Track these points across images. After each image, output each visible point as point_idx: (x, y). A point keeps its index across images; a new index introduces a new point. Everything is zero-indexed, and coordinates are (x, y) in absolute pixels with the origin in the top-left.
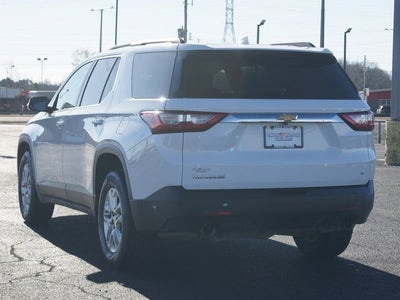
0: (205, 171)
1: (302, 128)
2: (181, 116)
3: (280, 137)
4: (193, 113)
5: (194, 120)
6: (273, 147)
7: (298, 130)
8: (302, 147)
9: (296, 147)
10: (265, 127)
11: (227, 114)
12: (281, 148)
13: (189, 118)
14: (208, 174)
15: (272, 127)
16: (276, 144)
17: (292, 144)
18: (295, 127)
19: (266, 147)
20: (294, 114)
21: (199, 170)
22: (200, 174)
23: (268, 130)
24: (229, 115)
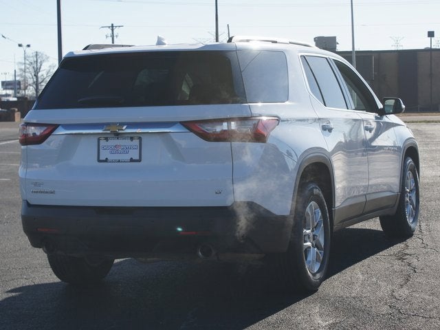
0: (40, 185)
1: (140, 139)
3: (116, 149)
5: (38, 132)
6: (106, 160)
7: (136, 142)
8: (139, 160)
9: (132, 160)
10: (99, 140)
11: (58, 125)
12: (116, 161)
14: (41, 188)
15: (107, 139)
16: (111, 157)
17: (127, 157)
18: (132, 139)
19: (99, 161)
21: (36, 184)
22: (36, 189)
23: (103, 143)
24: (60, 127)
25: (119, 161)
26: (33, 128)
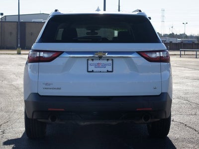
0: (50, 85)
1: (112, 60)
2: (38, 53)
3: (98, 65)
4: (44, 51)
5: (46, 55)
6: (93, 71)
7: (110, 62)
8: (112, 72)
9: (108, 71)
10: (88, 60)
11: (63, 52)
12: (98, 72)
13: (42, 54)
14: (51, 86)
15: (93, 60)
16: (95, 70)
17: (105, 70)
18: (108, 60)
19: (88, 71)
20: (105, 52)
21: (46, 84)
22: (47, 87)
23: (90, 62)
24: (64, 53)
25: (100, 72)
26: (42, 53)
